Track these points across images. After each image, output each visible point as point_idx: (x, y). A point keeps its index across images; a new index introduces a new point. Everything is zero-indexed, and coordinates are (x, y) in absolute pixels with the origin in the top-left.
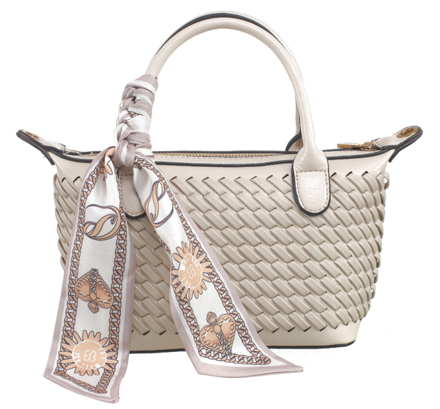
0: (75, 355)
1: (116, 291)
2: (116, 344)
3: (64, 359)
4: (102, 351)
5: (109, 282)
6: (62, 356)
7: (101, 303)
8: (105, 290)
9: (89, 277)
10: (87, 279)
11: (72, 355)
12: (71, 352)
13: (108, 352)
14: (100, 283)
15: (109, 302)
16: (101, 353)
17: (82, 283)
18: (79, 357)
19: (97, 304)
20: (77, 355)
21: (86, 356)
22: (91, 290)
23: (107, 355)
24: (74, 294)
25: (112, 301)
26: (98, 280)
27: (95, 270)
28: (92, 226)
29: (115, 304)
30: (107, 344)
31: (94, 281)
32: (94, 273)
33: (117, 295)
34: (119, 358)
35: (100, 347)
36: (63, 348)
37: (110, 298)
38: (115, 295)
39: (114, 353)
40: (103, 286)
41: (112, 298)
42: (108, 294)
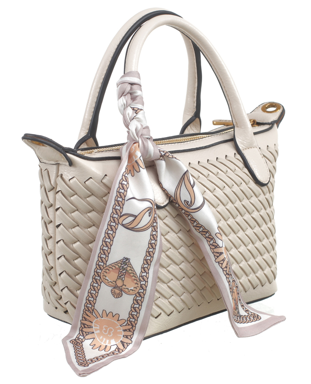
0: (95, 326)
1: (143, 279)
2: (133, 326)
3: (85, 327)
4: (119, 329)
5: (138, 270)
6: (83, 324)
7: (127, 290)
8: (134, 278)
9: (120, 265)
10: (117, 267)
11: (93, 325)
12: (92, 323)
13: (125, 330)
14: (130, 271)
15: (135, 289)
16: (118, 331)
17: (110, 269)
18: (98, 328)
19: (121, 290)
20: (97, 326)
21: (104, 329)
22: (119, 277)
23: (123, 333)
24: (99, 278)
25: (138, 288)
26: (129, 268)
27: (127, 259)
28: (131, 219)
29: (140, 291)
30: (125, 324)
31: (124, 269)
32: (126, 261)
33: (144, 283)
34: (134, 339)
35: (118, 326)
36: (85, 318)
37: (137, 285)
38: (142, 283)
39: (130, 333)
40: (132, 274)
41: (139, 285)
42: (135, 281)
